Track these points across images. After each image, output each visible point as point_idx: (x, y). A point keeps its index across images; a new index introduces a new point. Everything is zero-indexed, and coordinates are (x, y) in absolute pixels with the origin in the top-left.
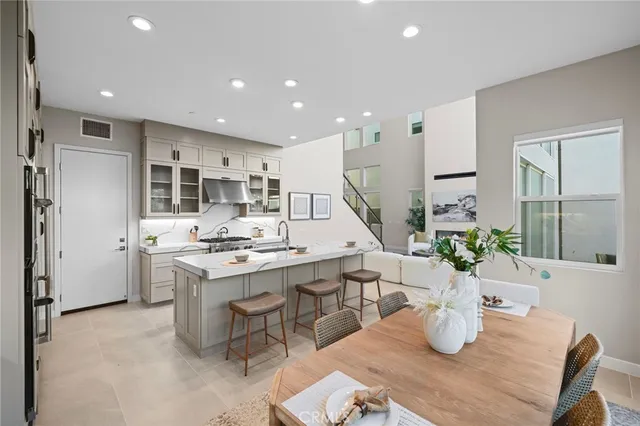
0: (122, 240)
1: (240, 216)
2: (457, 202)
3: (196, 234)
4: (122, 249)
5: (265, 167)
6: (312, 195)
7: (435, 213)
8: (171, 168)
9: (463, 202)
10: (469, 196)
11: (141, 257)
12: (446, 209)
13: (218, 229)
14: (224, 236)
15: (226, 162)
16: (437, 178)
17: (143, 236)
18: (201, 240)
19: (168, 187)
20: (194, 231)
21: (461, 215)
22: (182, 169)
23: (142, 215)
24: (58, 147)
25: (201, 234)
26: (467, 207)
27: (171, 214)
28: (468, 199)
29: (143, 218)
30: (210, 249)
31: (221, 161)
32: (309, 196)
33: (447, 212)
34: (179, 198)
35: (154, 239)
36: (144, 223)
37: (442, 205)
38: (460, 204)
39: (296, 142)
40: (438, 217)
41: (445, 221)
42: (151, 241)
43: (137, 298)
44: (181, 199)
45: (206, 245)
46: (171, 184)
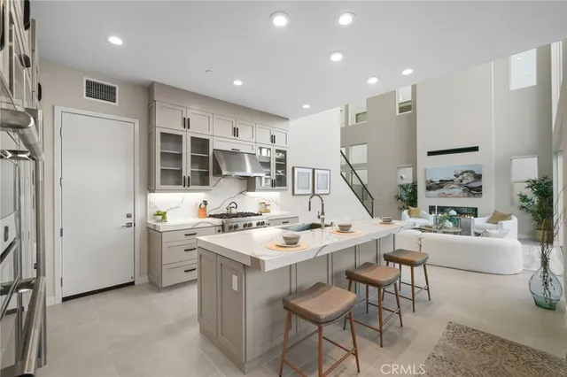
0: (129, 216)
1: (248, 190)
2: (453, 177)
3: (205, 210)
4: (129, 225)
5: (273, 139)
6: (314, 170)
7: (429, 189)
8: (181, 136)
9: (460, 177)
10: (466, 172)
11: (149, 234)
12: (441, 184)
13: (227, 204)
14: (234, 211)
15: (236, 132)
16: (430, 154)
17: (151, 211)
18: (210, 216)
19: (179, 157)
20: (203, 206)
21: (458, 191)
22: (192, 138)
23: (150, 188)
24: (58, 110)
25: (211, 210)
26: (464, 182)
27: (181, 187)
28: (465, 175)
29: (152, 190)
30: (223, 226)
31: (231, 132)
32: (311, 171)
33: (442, 187)
34: (189, 169)
35: (164, 215)
36: (153, 197)
37: (437, 180)
38: (457, 180)
39: (309, 112)
40: (432, 192)
41: (439, 196)
42: (160, 217)
43: (145, 279)
44: (192, 171)
45: (218, 221)
46: (181, 155)
